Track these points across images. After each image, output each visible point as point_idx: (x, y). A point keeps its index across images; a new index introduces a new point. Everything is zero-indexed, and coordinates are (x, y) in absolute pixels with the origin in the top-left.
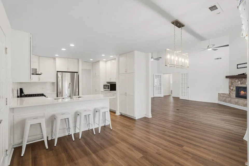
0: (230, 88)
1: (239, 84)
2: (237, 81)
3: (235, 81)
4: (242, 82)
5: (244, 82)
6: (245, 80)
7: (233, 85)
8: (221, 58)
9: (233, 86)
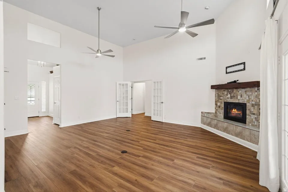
0: (216, 104)
1: (228, 98)
2: (226, 93)
3: (223, 93)
4: (232, 95)
5: (235, 95)
6: (237, 92)
7: (221, 99)
8: (205, 58)
9: (220, 101)
